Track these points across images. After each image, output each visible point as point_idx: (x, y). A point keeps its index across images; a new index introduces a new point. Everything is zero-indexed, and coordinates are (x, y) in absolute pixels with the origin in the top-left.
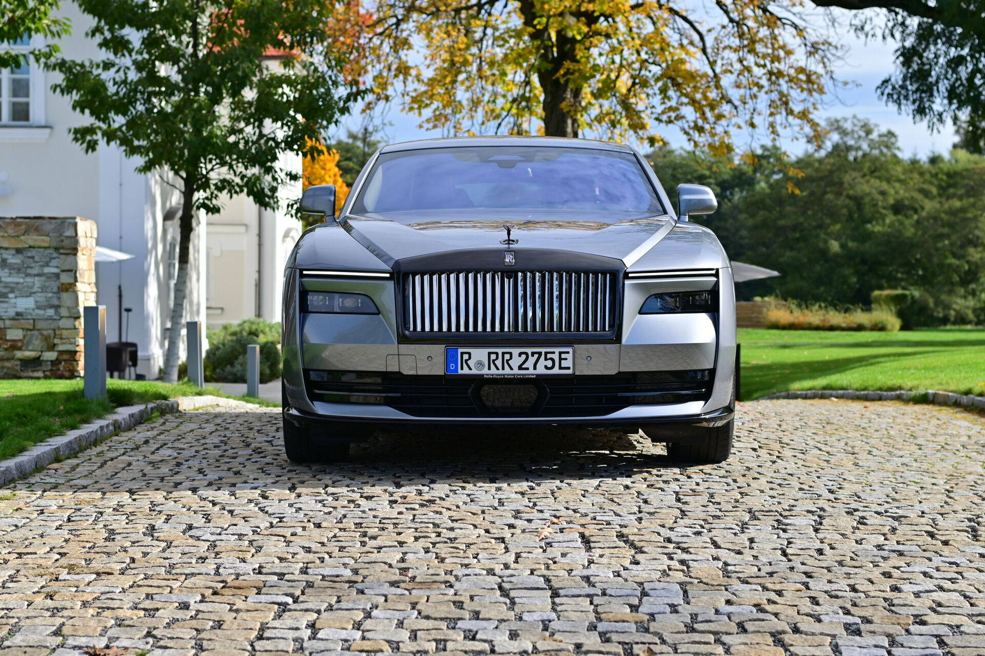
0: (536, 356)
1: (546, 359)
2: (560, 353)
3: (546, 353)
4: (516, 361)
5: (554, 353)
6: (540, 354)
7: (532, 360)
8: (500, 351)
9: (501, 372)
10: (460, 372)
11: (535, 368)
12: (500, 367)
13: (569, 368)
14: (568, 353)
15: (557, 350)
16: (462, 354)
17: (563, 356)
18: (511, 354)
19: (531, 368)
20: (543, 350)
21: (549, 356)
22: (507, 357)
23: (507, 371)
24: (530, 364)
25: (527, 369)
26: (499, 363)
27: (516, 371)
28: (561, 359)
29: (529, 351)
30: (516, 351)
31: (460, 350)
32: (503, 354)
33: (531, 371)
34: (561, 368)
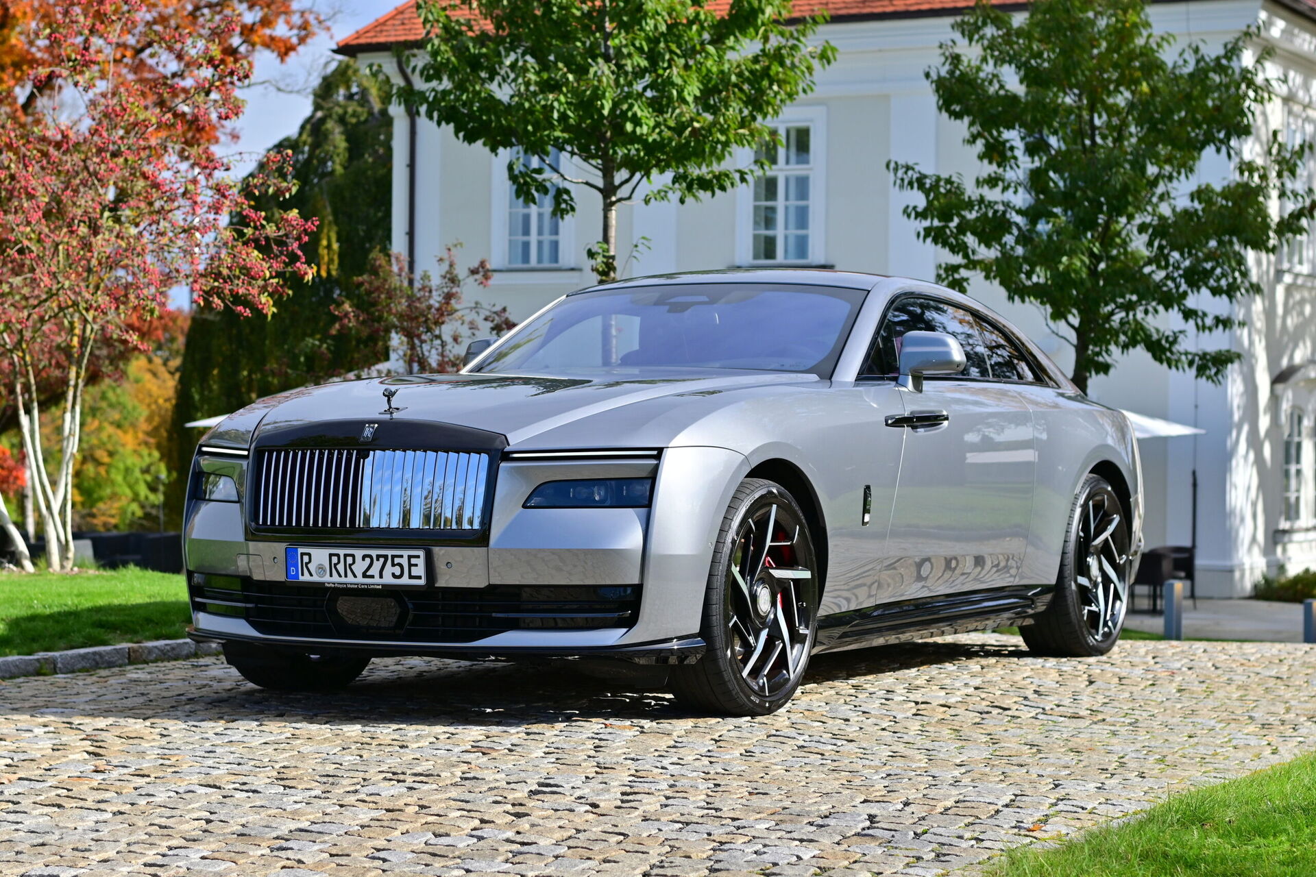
0: (382, 560)
1: (393, 565)
2: (410, 557)
3: (393, 557)
4: (360, 567)
5: (401, 556)
6: (386, 557)
7: (377, 565)
8: (342, 552)
9: (343, 580)
10: (301, 578)
11: (381, 576)
12: (342, 573)
13: (419, 577)
14: (418, 557)
15: (406, 553)
16: (302, 554)
17: (413, 561)
18: (353, 556)
19: (377, 576)
20: (390, 553)
21: (397, 560)
22: (350, 560)
23: (350, 579)
24: (375, 570)
25: (372, 577)
26: (341, 567)
27: (360, 580)
28: (410, 565)
29: (374, 553)
30: (358, 553)
31: (300, 550)
32: (346, 556)
33: (377, 580)
34: (411, 577)
